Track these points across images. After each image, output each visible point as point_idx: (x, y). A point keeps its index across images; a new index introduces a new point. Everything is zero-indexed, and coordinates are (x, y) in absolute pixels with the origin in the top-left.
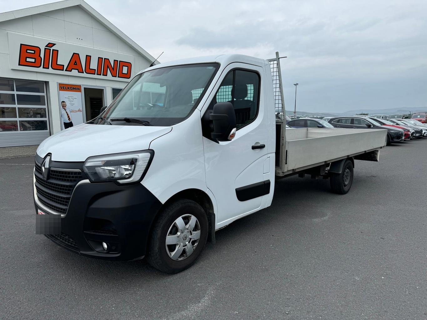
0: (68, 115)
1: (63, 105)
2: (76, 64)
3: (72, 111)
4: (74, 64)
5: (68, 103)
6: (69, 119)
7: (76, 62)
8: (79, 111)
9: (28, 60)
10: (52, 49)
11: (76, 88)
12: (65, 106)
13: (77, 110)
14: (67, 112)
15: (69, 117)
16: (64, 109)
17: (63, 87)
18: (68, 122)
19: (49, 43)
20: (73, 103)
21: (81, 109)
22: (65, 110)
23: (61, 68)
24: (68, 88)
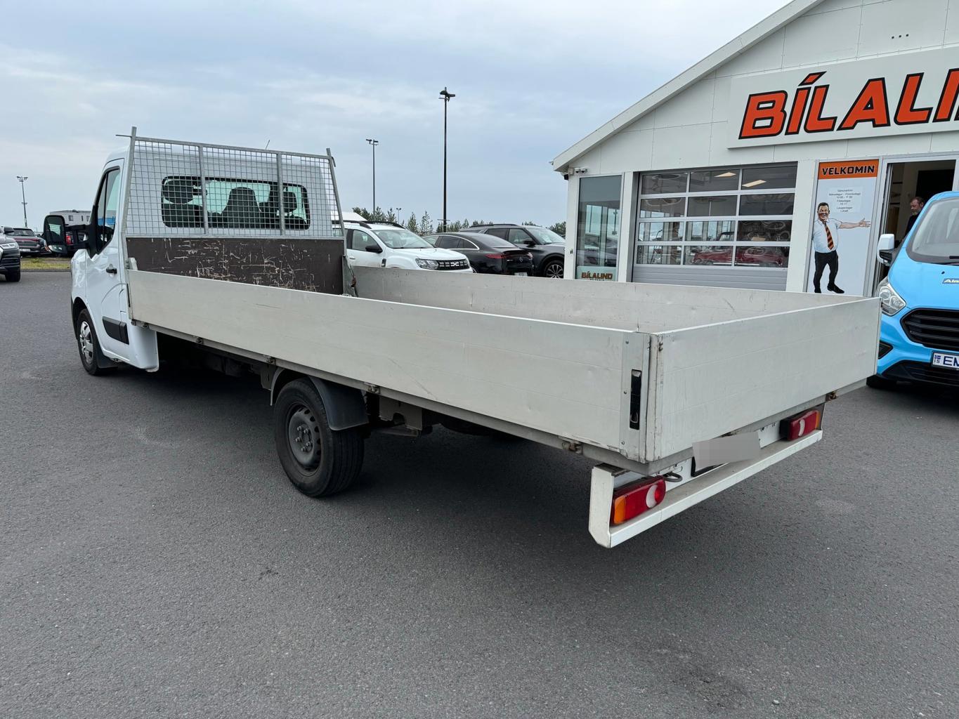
0: (829, 234)
1: (822, 212)
2: (872, 108)
3: (842, 226)
4: (866, 108)
5: (834, 208)
6: (831, 245)
7: (871, 102)
8: (863, 224)
9: (759, 124)
10: (813, 86)
11: (865, 168)
12: (827, 215)
13: (858, 222)
14: (827, 229)
15: (830, 239)
16: (822, 220)
17: (828, 170)
18: (828, 250)
19: (810, 75)
20: (848, 205)
21: (868, 219)
22: (825, 223)
23: (829, 125)
24: (842, 170)
